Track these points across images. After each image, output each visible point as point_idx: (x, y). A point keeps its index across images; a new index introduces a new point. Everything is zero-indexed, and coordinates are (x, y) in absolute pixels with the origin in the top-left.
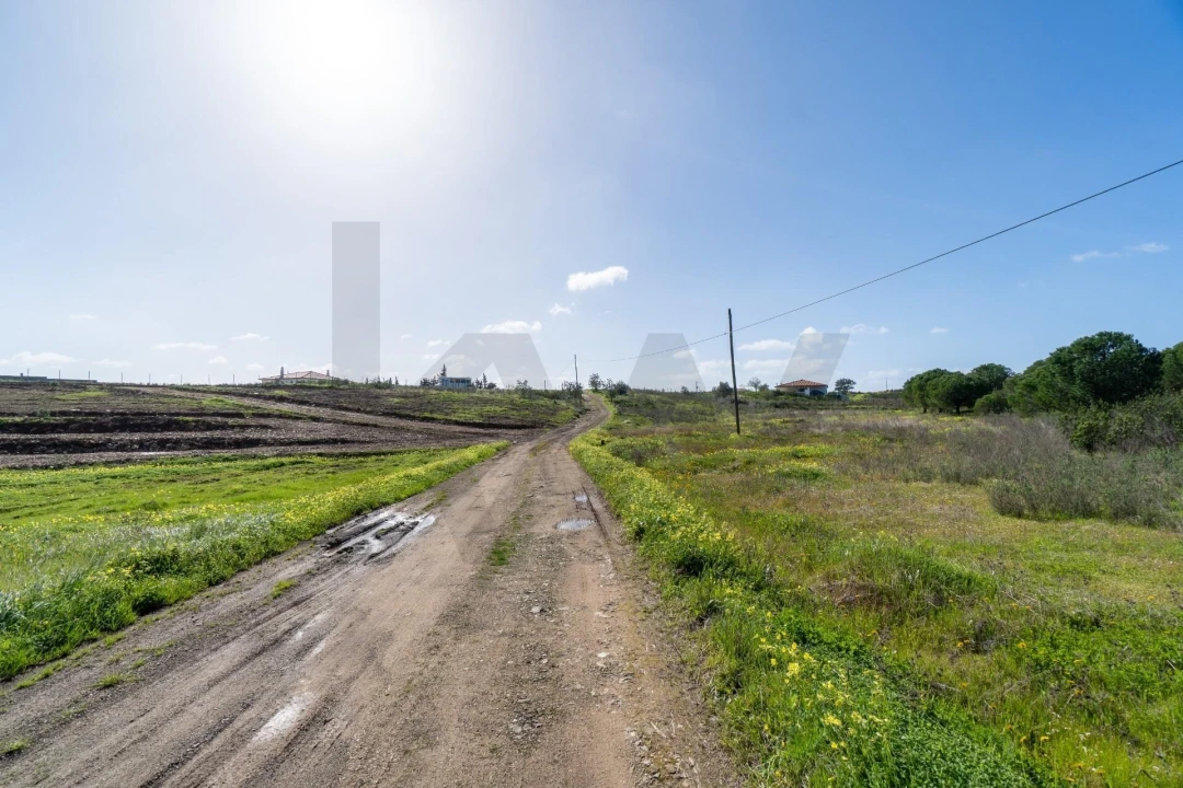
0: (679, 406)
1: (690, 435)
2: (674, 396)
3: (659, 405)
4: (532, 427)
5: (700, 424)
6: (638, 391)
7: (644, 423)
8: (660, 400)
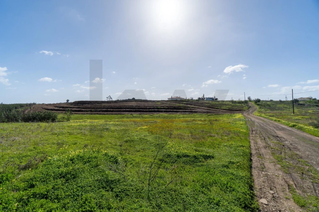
0: (278, 106)
1: (281, 114)
2: (277, 102)
3: (271, 106)
4: (240, 111)
5: (285, 111)
6: (264, 101)
7: (268, 110)
8: (271, 104)
